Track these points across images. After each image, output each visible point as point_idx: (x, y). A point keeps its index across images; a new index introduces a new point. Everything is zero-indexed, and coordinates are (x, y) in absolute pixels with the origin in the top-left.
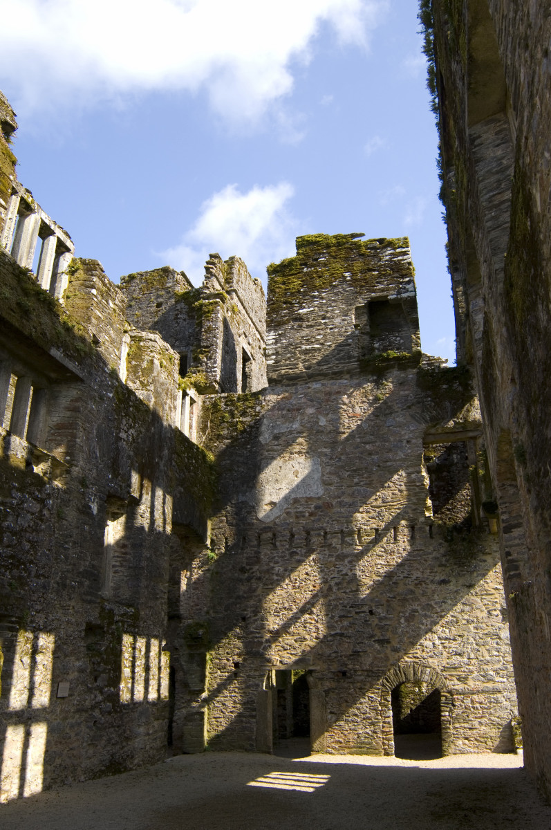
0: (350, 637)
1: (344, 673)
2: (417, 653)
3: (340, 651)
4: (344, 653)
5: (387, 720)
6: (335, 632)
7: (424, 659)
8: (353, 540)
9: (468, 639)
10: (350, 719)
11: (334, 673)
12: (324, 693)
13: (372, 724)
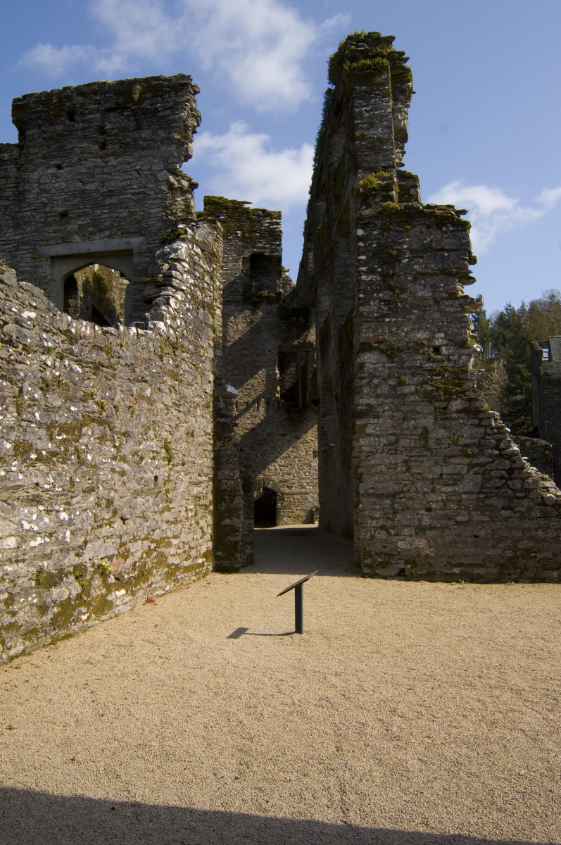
2: (266, 473)
7: (270, 476)
8: (233, 408)
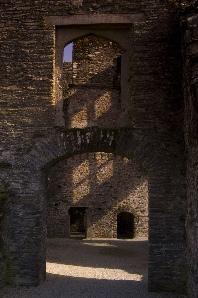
0: (103, 196)
1: (100, 209)
2: (127, 202)
3: (99, 201)
4: (100, 201)
5: (115, 226)
6: (97, 193)
7: (130, 204)
9: (146, 198)
10: (101, 225)
11: (96, 209)
12: (92, 216)
13: (110, 227)
